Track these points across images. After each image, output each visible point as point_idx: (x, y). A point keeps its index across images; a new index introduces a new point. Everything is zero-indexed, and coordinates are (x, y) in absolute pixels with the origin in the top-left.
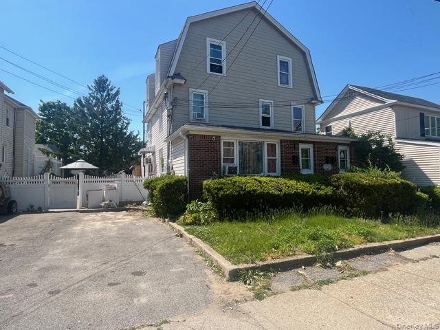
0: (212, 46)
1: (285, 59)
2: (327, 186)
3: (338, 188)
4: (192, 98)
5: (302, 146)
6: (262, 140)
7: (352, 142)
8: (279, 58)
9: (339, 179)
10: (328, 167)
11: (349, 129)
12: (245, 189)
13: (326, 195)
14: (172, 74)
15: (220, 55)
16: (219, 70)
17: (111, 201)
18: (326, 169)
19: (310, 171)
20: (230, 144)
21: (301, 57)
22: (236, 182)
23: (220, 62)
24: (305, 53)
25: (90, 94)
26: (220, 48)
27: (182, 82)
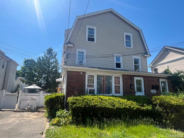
0: (89, 29)
1: (128, 34)
2: (148, 104)
3: (156, 105)
4: (77, 53)
5: (136, 78)
6: (112, 75)
7: (168, 76)
8: (125, 34)
9: (156, 99)
10: (153, 91)
11: (168, 70)
12: (90, 104)
13: (147, 110)
14: (67, 42)
15: (93, 33)
16: (93, 40)
17: (31, 106)
18: (152, 93)
19: (142, 94)
20: (92, 77)
21: (137, 33)
22: (85, 99)
23: (93, 36)
24: (139, 31)
25: (44, 55)
26: (93, 30)
27: (72, 45)
